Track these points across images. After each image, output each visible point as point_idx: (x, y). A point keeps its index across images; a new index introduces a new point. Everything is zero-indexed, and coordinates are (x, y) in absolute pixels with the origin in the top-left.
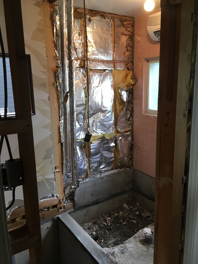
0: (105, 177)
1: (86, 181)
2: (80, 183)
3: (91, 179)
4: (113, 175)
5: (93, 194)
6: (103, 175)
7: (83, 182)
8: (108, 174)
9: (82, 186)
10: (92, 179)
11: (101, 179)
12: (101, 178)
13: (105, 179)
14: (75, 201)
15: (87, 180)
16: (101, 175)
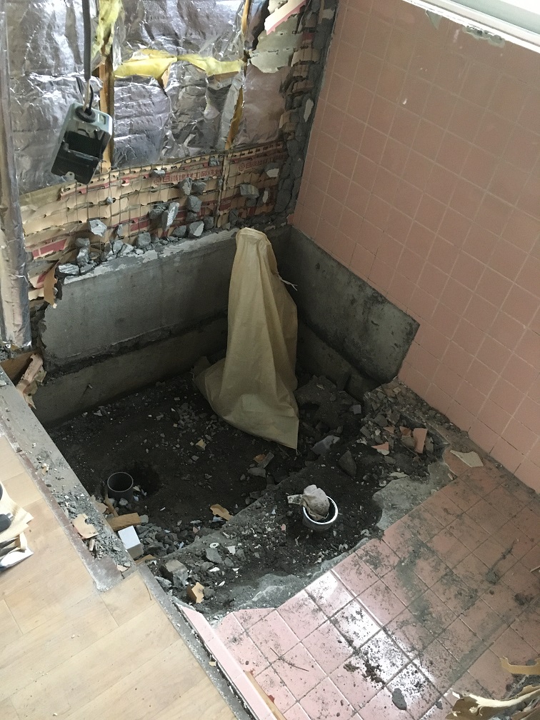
0: (177, 259)
1: (92, 275)
2: (66, 281)
3: (116, 265)
4: (209, 252)
5: (121, 320)
6: (168, 251)
7: (81, 278)
8: (191, 247)
9: (78, 292)
10: (123, 266)
11: (161, 266)
12: (161, 262)
13: (177, 265)
14: (45, 347)
15: (100, 270)
16: (160, 251)
